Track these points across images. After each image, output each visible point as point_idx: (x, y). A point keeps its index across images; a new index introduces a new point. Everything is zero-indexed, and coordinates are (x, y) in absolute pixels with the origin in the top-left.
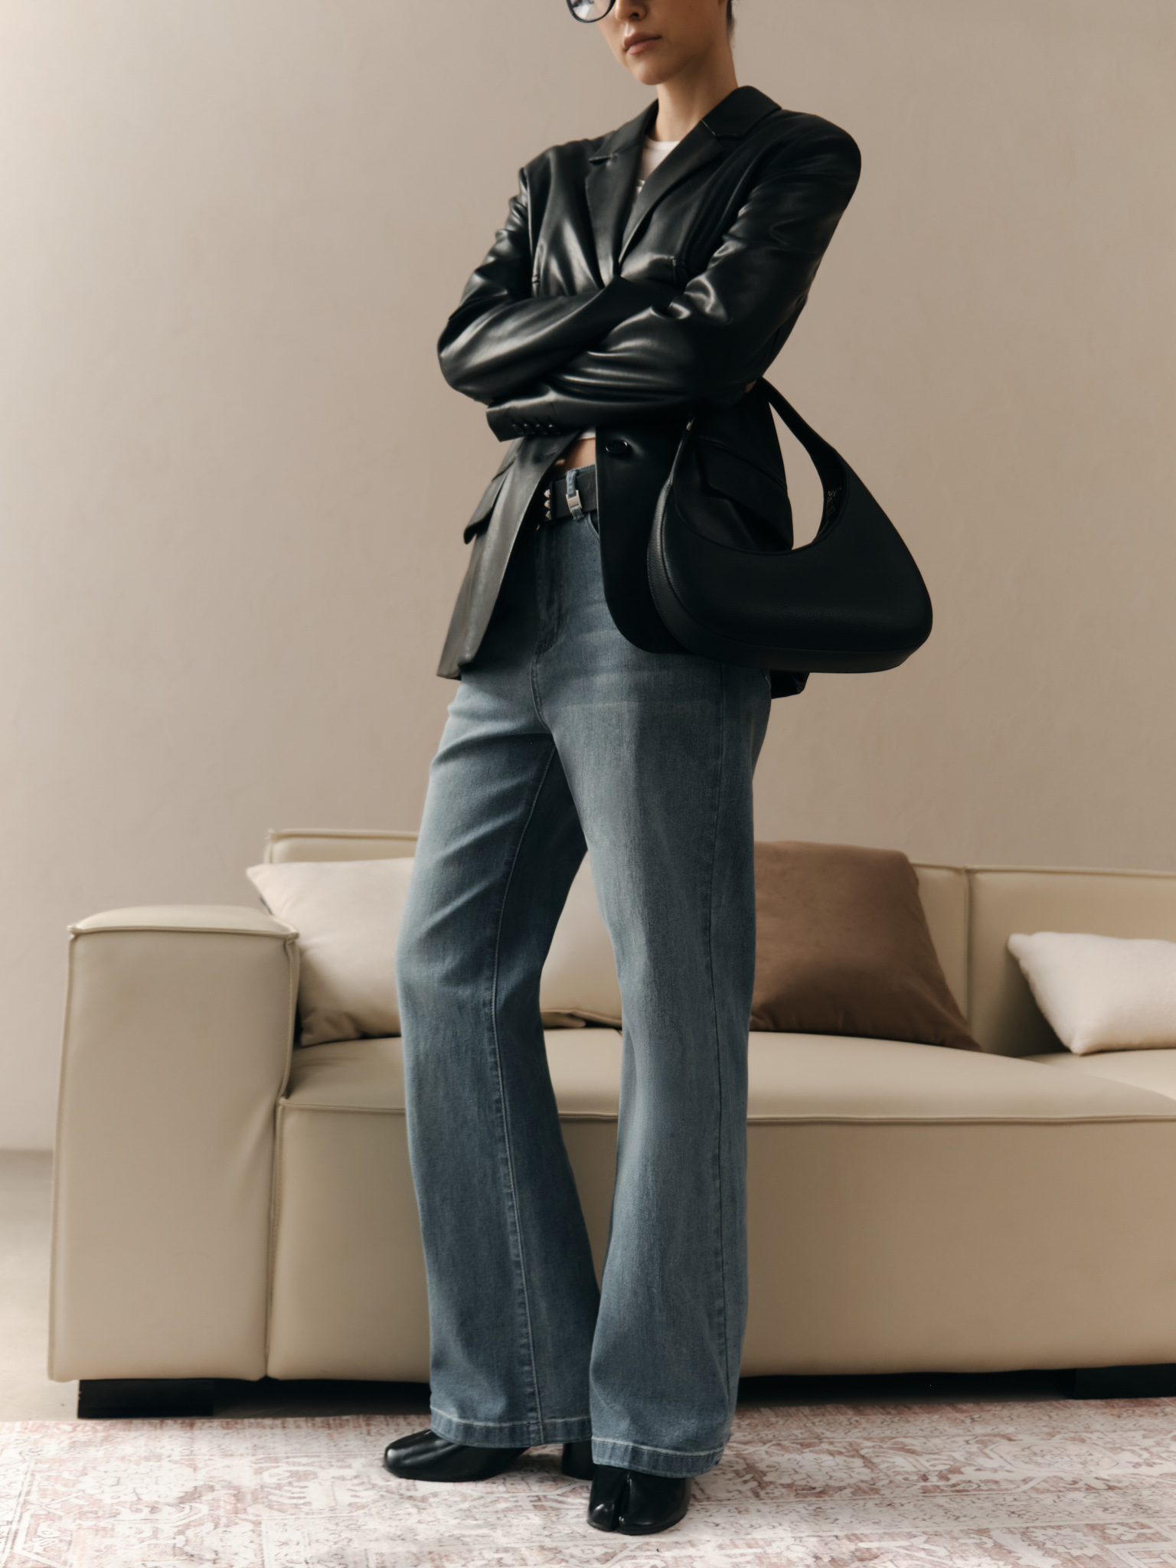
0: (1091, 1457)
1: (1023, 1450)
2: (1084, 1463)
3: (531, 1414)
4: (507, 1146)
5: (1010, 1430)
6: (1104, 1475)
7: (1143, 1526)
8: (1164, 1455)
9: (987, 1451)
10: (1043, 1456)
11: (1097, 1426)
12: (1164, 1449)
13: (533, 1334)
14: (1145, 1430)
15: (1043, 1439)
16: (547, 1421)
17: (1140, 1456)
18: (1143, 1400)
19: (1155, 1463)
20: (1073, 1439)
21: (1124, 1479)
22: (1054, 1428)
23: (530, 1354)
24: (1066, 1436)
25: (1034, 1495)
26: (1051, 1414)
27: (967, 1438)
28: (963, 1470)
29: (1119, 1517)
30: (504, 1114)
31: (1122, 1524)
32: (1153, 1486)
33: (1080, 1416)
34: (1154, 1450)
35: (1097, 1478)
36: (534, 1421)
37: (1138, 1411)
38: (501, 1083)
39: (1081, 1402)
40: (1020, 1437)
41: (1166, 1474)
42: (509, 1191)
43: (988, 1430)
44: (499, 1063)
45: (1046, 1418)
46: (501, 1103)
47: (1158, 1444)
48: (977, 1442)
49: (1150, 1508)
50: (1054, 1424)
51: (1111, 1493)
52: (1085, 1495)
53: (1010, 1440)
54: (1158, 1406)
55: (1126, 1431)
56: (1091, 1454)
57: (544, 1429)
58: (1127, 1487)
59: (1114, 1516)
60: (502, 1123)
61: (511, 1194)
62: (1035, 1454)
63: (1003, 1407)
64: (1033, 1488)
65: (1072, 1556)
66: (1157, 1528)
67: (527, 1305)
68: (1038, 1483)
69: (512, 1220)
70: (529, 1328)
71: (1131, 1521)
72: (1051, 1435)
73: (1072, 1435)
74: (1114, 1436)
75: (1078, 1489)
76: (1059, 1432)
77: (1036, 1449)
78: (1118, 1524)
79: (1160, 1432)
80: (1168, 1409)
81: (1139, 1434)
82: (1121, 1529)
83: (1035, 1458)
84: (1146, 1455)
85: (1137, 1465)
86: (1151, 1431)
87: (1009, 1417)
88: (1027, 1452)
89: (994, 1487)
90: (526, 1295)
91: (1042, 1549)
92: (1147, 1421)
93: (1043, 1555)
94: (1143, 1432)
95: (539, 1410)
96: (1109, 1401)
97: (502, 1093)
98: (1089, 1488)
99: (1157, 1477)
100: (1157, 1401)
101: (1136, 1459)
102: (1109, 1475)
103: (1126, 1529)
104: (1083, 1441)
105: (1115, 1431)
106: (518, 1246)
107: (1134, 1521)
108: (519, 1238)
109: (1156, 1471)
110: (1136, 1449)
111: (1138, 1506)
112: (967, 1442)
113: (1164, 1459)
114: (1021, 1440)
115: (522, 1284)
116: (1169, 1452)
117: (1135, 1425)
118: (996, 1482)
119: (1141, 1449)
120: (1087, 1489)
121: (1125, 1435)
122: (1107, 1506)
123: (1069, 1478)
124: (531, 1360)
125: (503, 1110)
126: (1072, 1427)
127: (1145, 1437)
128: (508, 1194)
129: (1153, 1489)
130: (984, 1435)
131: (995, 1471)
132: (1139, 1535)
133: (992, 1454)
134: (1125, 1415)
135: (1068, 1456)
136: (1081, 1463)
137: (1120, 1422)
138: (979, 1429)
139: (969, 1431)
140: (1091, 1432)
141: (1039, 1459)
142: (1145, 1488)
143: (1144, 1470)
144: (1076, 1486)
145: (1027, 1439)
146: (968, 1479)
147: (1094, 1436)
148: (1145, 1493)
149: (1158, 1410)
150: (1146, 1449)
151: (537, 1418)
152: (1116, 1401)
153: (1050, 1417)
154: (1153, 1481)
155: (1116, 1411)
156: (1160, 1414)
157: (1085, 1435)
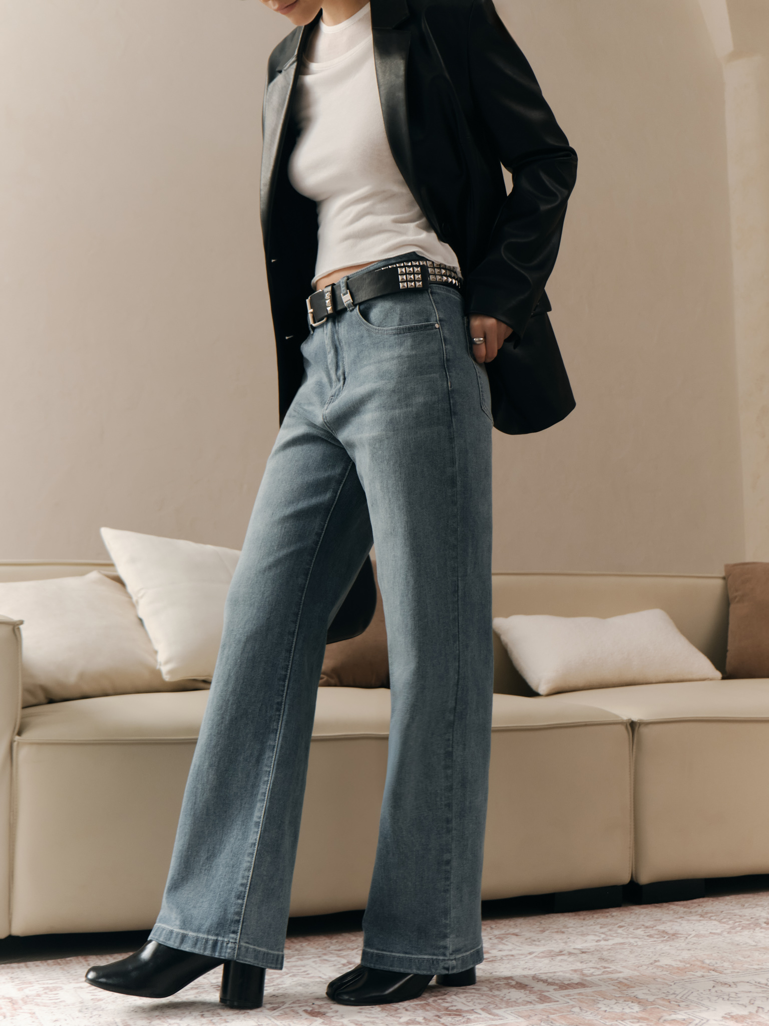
0: (569, 940)
1: (526, 939)
2: (566, 943)
3: (232, 935)
4: (278, 737)
5: (517, 931)
6: (579, 947)
7: (605, 968)
8: (615, 935)
9: (503, 942)
10: (539, 941)
11: (571, 925)
12: (614, 932)
13: (252, 878)
14: (601, 924)
15: (537, 934)
16: (242, 944)
17: (600, 936)
18: (598, 911)
19: (609, 939)
20: (557, 932)
21: (591, 948)
22: (544, 928)
23: (245, 892)
24: (553, 931)
25: (537, 959)
26: (542, 922)
27: (490, 937)
28: (490, 951)
29: (591, 965)
30: (282, 713)
31: (593, 968)
32: (609, 949)
33: (559, 921)
34: (608, 933)
35: (574, 949)
36: (233, 941)
37: (596, 916)
38: (285, 691)
39: (559, 915)
40: (523, 934)
41: (617, 944)
42: (268, 770)
43: (503, 932)
44: (288, 676)
45: (538, 924)
46: (281, 705)
47: (610, 930)
48: (496, 938)
49: (609, 959)
50: (544, 926)
51: (584, 955)
52: (568, 957)
53: (517, 935)
54: (608, 912)
55: (589, 926)
56: (569, 938)
57: (239, 948)
58: (593, 951)
59: (587, 964)
60: (279, 719)
61: (269, 772)
62: (534, 941)
63: (510, 921)
64: (535, 956)
65: (565, 984)
66: (614, 968)
67: (254, 856)
68: (539, 954)
69: (264, 791)
70: (251, 873)
71: (598, 966)
72: (543, 931)
73: (556, 930)
74: (582, 929)
75: (564, 955)
76: (548, 930)
77: (534, 938)
78: (591, 968)
79: (611, 925)
80: (614, 914)
81: (598, 927)
82: (592, 970)
83: (534, 943)
84: (603, 936)
85: (598, 941)
86: (604, 925)
87: (515, 925)
88: (529, 940)
89: (512, 958)
90: (256, 848)
91: (546, 983)
92: (602, 920)
93: (547, 985)
94: (600, 926)
95: (239, 934)
96: (576, 913)
97: (284, 698)
98: (570, 954)
99: (611, 945)
100: (607, 910)
101: (597, 938)
102: (582, 947)
103: (596, 970)
104: (563, 932)
105: (582, 927)
106: (262, 810)
107: (600, 965)
108: (265, 805)
109: (610, 942)
110: (597, 933)
111: (602, 959)
112: (490, 939)
113: (614, 937)
114: (524, 935)
115: (256, 840)
116: (617, 933)
117: (594, 923)
118: (512, 956)
119: (600, 933)
120: (569, 954)
121: (589, 928)
122: (583, 961)
123: (558, 950)
124: (244, 897)
125: (282, 711)
126: (555, 926)
127: (601, 928)
128: (266, 771)
129: (609, 951)
130: (500, 935)
131: (511, 950)
132: (604, 972)
133: (507, 943)
134: (588, 918)
135: (555, 940)
136: (564, 943)
137: (585, 922)
138: (496, 932)
139: (491, 933)
140: (568, 928)
141: (537, 943)
142: (605, 951)
143: (603, 943)
144: (562, 953)
145: (528, 935)
146: (494, 955)
147: (570, 930)
148: (605, 953)
149: (608, 914)
150: (602, 933)
151: (236, 939)
152: (581, 913)
153: (541, 923)
154: (609, 947)
155: (582, 917)
156: (610, 916)
157: (564, 930)
